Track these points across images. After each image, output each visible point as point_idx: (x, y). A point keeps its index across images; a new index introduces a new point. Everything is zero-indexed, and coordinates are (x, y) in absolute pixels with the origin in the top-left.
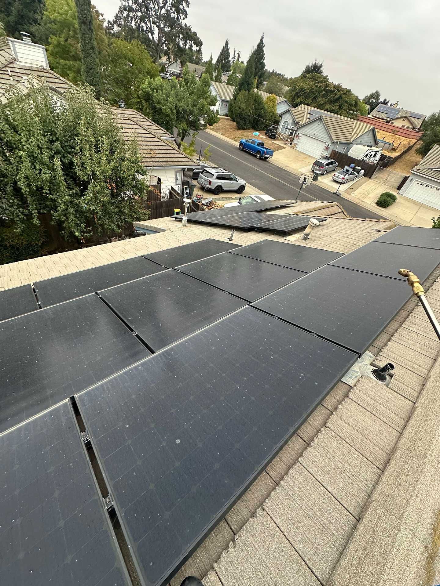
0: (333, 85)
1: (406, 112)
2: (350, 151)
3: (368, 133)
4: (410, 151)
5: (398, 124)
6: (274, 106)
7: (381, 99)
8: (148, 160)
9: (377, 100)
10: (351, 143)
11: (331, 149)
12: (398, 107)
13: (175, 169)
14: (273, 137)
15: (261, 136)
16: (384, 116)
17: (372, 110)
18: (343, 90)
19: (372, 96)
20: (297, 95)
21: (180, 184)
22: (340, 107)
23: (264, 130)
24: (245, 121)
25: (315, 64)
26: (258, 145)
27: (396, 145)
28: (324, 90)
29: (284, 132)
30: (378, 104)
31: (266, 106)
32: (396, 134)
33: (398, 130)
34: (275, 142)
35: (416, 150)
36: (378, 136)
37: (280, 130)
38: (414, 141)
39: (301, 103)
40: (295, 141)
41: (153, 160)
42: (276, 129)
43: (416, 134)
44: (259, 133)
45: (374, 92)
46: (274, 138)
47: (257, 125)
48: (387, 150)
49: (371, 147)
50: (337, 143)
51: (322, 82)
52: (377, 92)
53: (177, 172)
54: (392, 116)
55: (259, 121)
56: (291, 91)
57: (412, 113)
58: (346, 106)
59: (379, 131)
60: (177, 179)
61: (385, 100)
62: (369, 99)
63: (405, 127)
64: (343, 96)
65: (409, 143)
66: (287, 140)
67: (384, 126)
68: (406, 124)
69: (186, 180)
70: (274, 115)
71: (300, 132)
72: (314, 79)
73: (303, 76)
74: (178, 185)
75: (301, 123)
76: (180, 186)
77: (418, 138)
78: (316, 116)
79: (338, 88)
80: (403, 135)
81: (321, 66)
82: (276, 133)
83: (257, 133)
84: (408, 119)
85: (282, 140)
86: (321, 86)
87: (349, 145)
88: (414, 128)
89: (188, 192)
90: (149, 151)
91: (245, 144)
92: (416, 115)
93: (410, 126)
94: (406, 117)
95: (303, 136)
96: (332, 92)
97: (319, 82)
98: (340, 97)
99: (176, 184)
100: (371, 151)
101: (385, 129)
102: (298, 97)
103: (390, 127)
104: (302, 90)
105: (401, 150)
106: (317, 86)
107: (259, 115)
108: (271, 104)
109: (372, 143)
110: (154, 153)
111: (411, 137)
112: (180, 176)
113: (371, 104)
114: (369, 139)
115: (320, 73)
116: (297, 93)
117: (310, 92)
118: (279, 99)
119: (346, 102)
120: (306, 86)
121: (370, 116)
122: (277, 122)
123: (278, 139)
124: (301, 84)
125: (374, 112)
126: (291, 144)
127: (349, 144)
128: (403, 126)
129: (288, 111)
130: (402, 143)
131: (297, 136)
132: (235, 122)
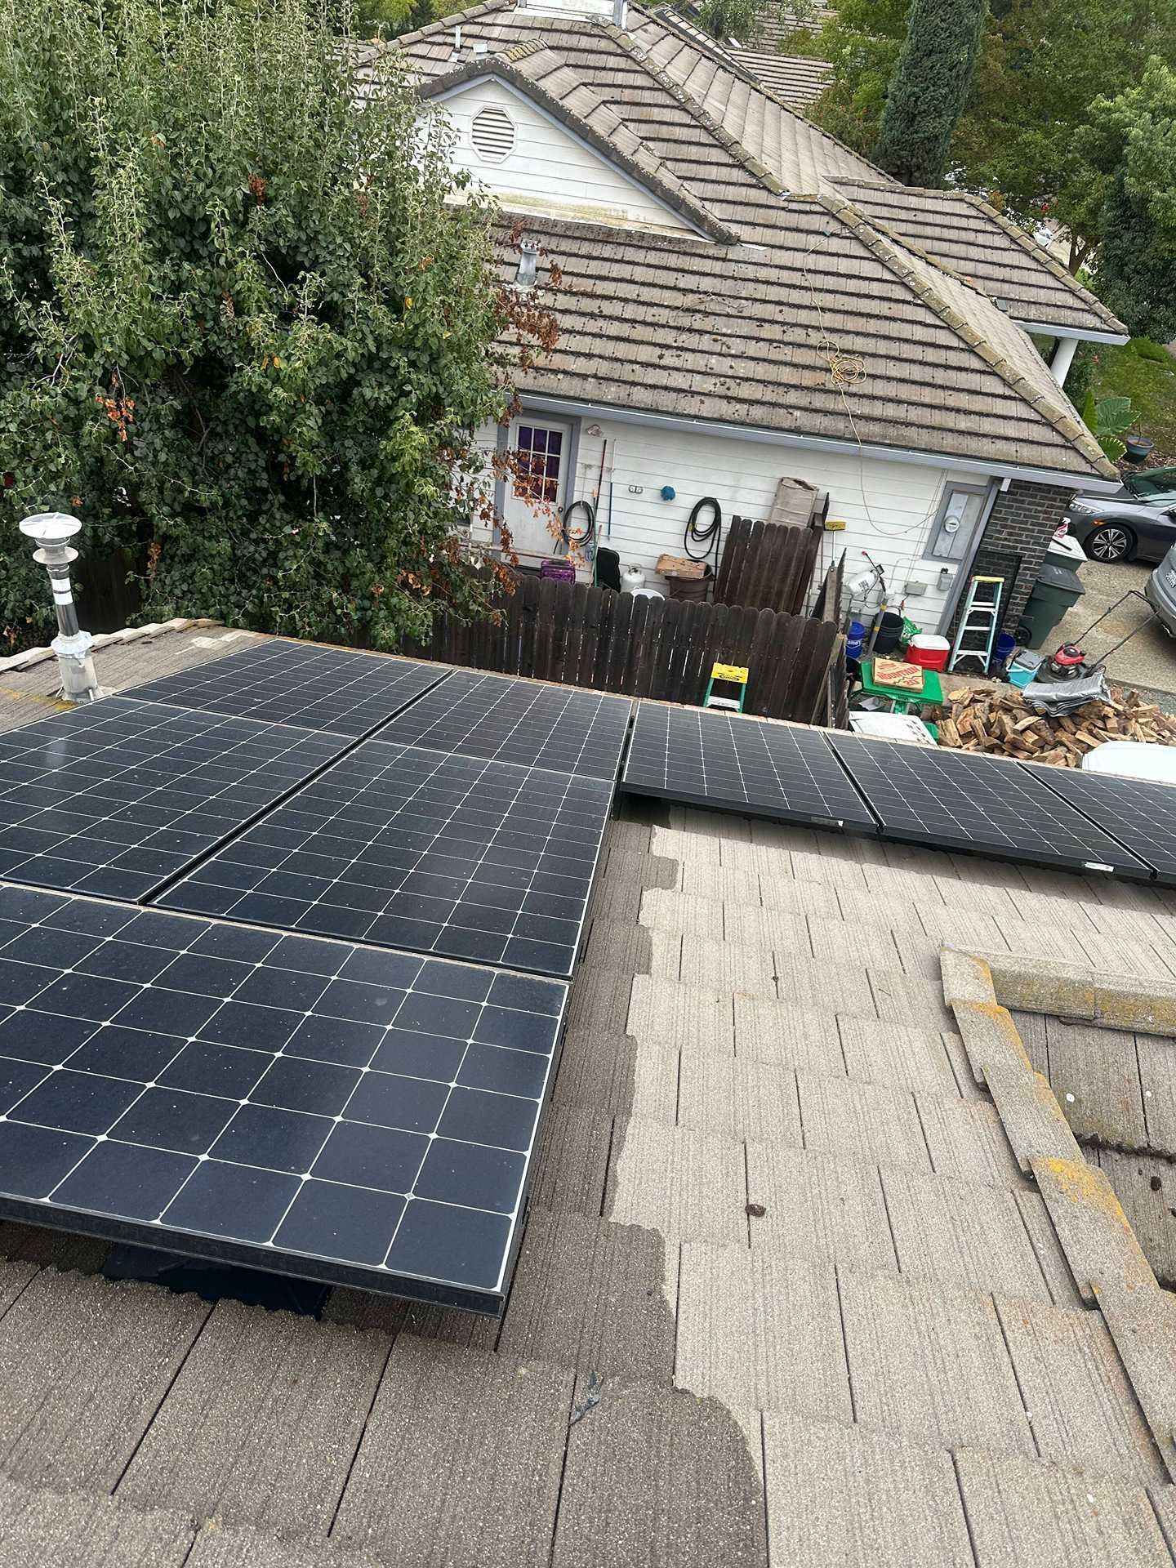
8: (793, 397)
13: (944, 471)
21: (959, 555)
41: (819, 401)
53: (951, 490)
60: (940, 526)
69: (1001, 541)
74: (940, 558)
76: (953, 569)
89: (995, 612)
90: (818, 358)
99: (930, 554)
110: (850, 373)
112: (966, 517)
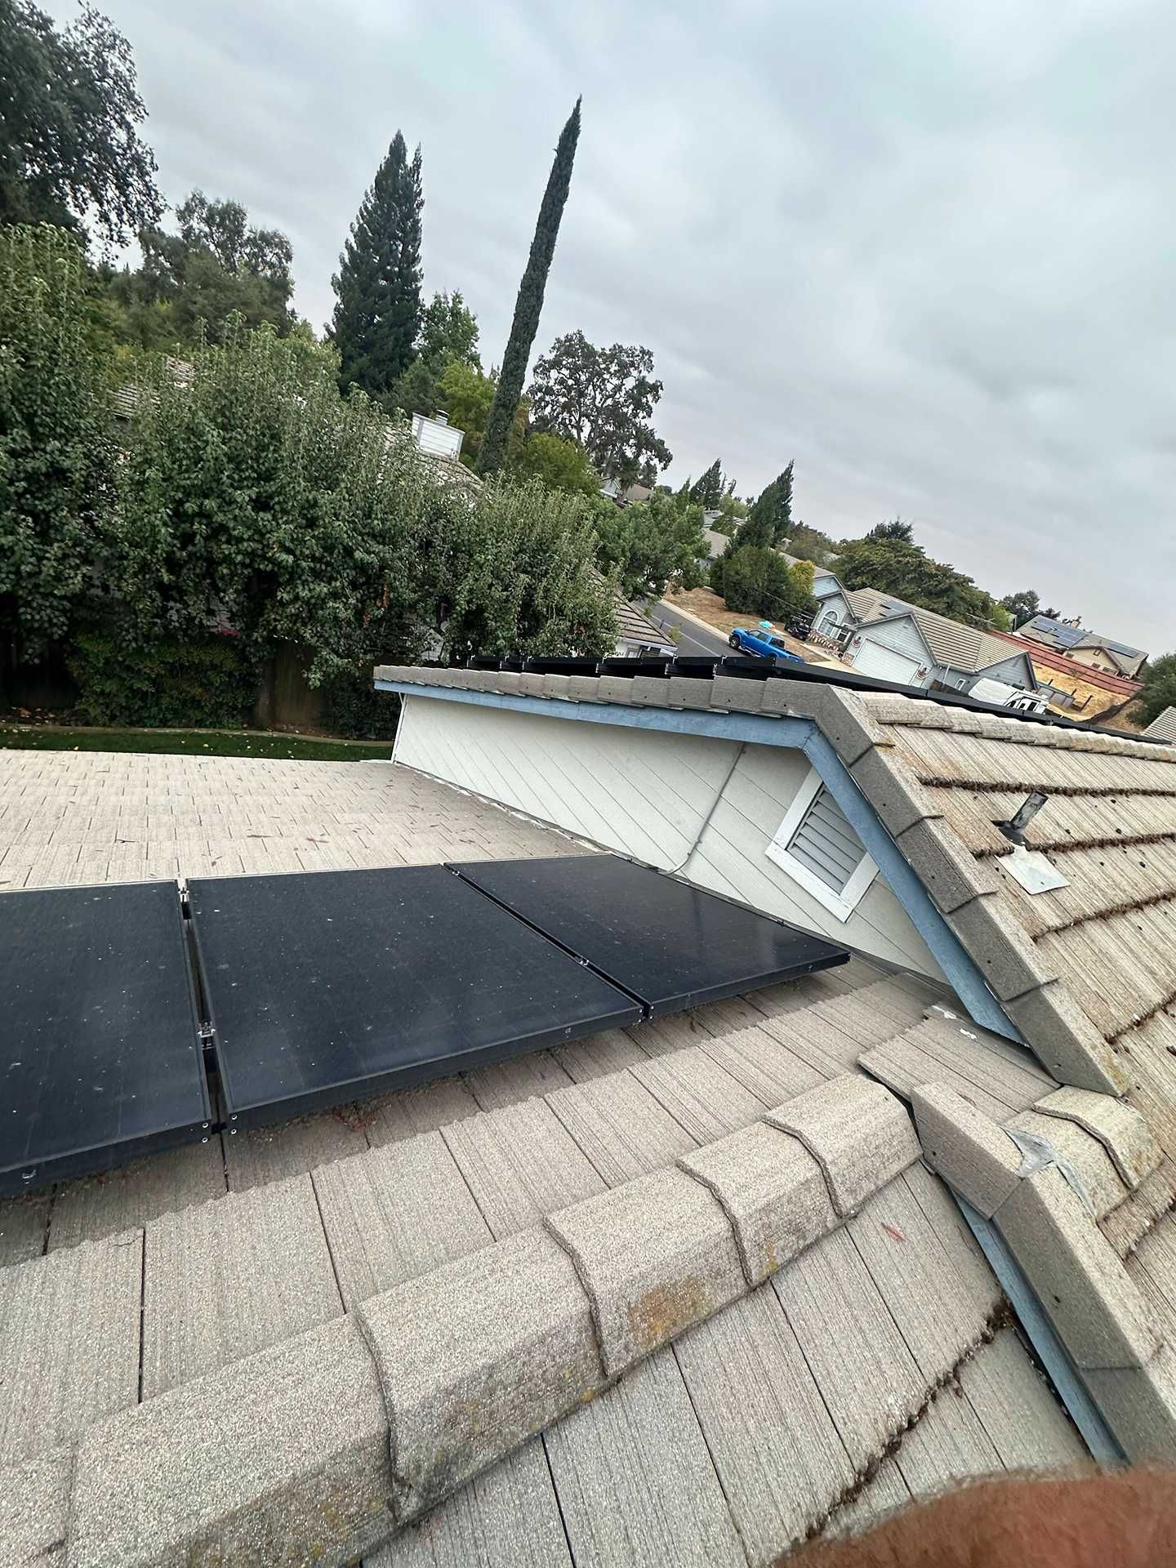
0: (934, 564)
1: (1101, 640)
2: (974, 688)
3: (1014, 661)
4: (1116, 718)
5: (1085, 659)
6: (808, 581)
7: (1042, 607)
9: (1033, 608)
10: (976, 674)
11: (931, 676)
12: (1080, 627)
14: (802, 635)
15: (776, 630)
16: (1049, 639)
17: (1019, 624)
18: (957, 576)
19: (1020, 598)
20: (856, 571)
22: (950, 607)
23: (781, 620)
24: (745, 598)
25: (897, 523)
26: (771, 643)
27: (1080, 698)
28: (915, 570)
29: (825, 631)
30: (1034, 615)
31: (791, 579)
32: (1078, 678)
33: (1083, 669)
34: (805, 645)
35: (1129, 716)
36: (1040, 675)
37: (818, 624)
38: (1122, 699)
39: (863, 586)
40: (851, 651)
42: (810, 622)
43: (1127, 685)
44: (771, 625)
45: (1025, 591)
46: (804, 640)
47: (769, 609)
48: (1061, 705)
49: (1022, 688)
50: (945, 668)
51: (910, 555)
52: (1031, 593)
54: (1069, 642)
55: (772, 602)
56: (843, 562)
57: (1115, 645)
58: (962, 607)
59: (1038, 665)
61: (1050, 611)
62: (1015, 603)
63: (1101, 669)
64: (956, 588)
65: (1112, 700)
66: (832, 648)
67: (1052, 658)
68: (1103, 663)
70: (807, 596)
71: (863, 635)
72: (893, 548)
73: (870, 540)
75: (865, 620)
77: (1132, 694)
78: (894, 612)
79: (946, 572)
80: (1095, 682)
81: (909, 529)
82: (810, 630)
83: (768, 624)
84: (1107, 655)
85: (819, 644)
86: (908, 562)
87: (972, 677)
88: (1120, 674)
91: (744, 637)
92: (1126, 649)
93: (1111, 667)
94: (1100, 649)
95: (869, 644)
96: (931, 576)
97: (905, 556)
98: (950, 589)
100: (1022, 696)
101: (1053, 665)
102: (857, 575)
103: (1065, 663)
104: (867, 563)
105: (1092, 711)
106: (899, 562)
107: (775, 593)
108: (803, 577)
109: (1025, 683)
111: (1114, 688)
113: (1019, 612)
114: (1017, 673)
115: (908, 540)
116: (854, 569)
117: (883, 570)
118: (819, 571)
119: (962, 598)
120: (875, 559)
121: (1016, 634)
122: (812, 612)
123: (811, 641)
124: (867, 553)
125: (1026, 629)
126: (840, 655)
127: (971, 675)
128: (1095, 665)
129: (838, 595)
130: (1096, 697)
131: (857, 642)
132: (722, 596)
